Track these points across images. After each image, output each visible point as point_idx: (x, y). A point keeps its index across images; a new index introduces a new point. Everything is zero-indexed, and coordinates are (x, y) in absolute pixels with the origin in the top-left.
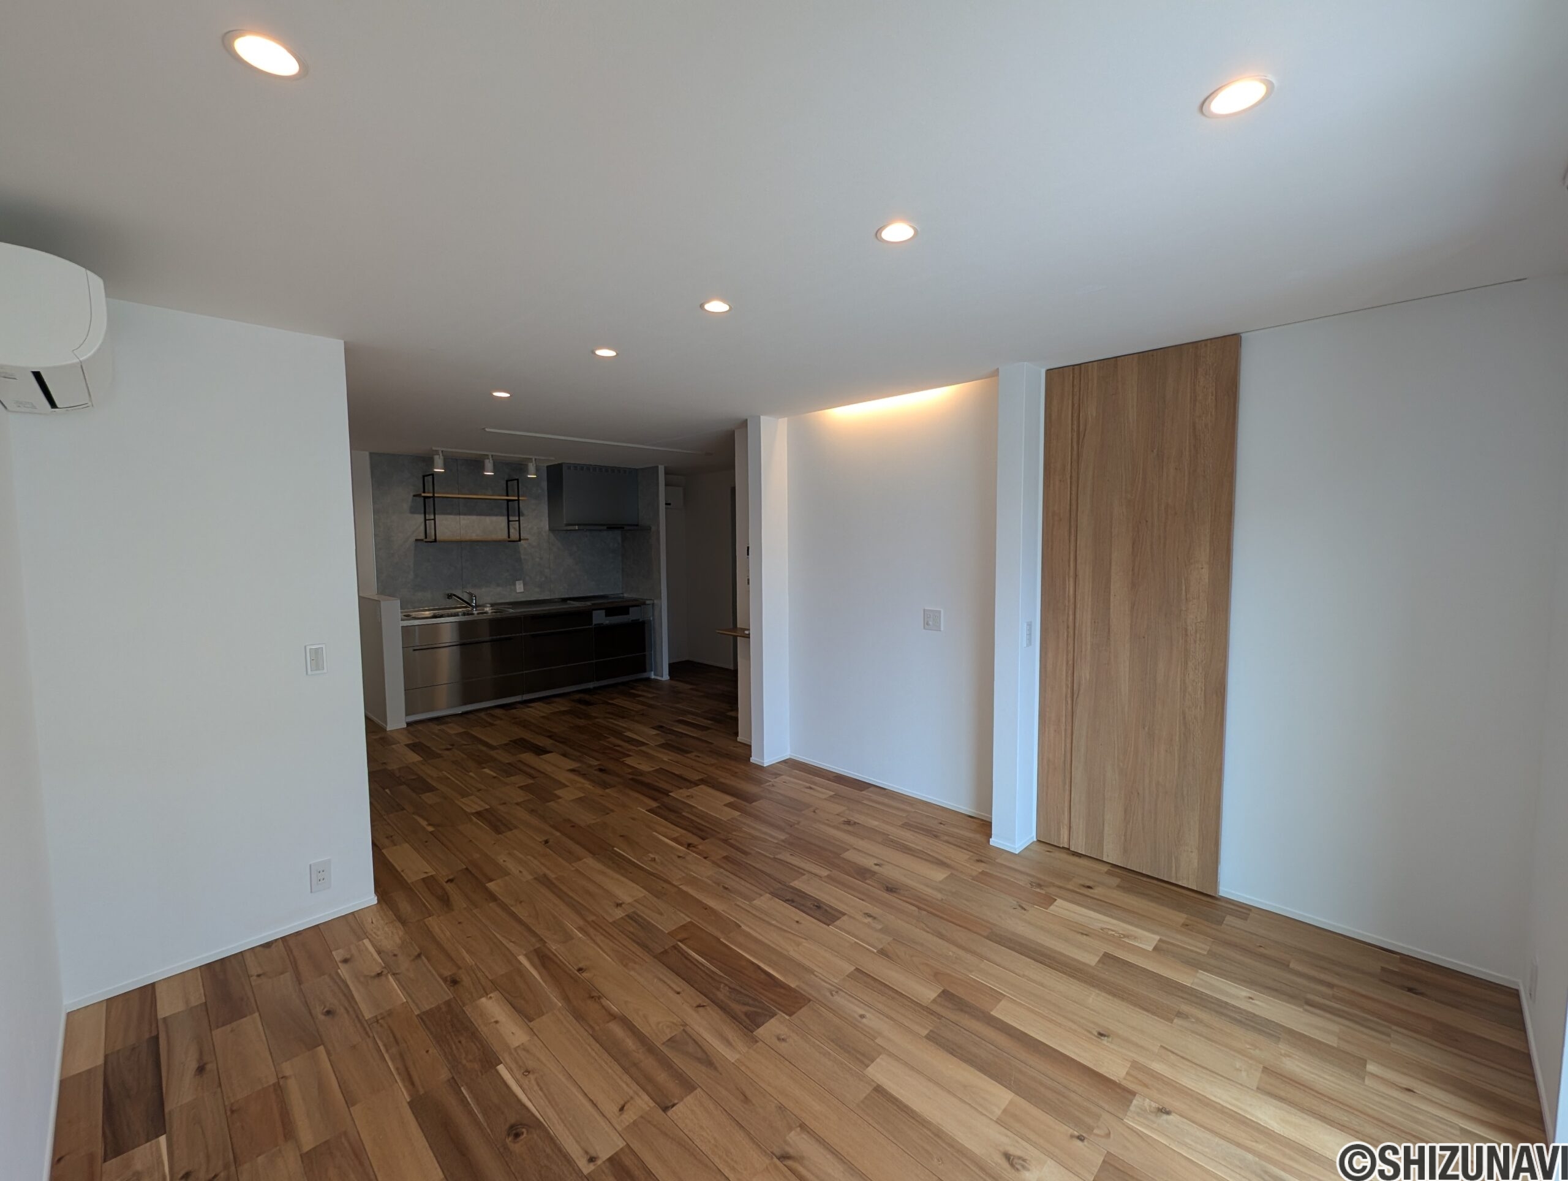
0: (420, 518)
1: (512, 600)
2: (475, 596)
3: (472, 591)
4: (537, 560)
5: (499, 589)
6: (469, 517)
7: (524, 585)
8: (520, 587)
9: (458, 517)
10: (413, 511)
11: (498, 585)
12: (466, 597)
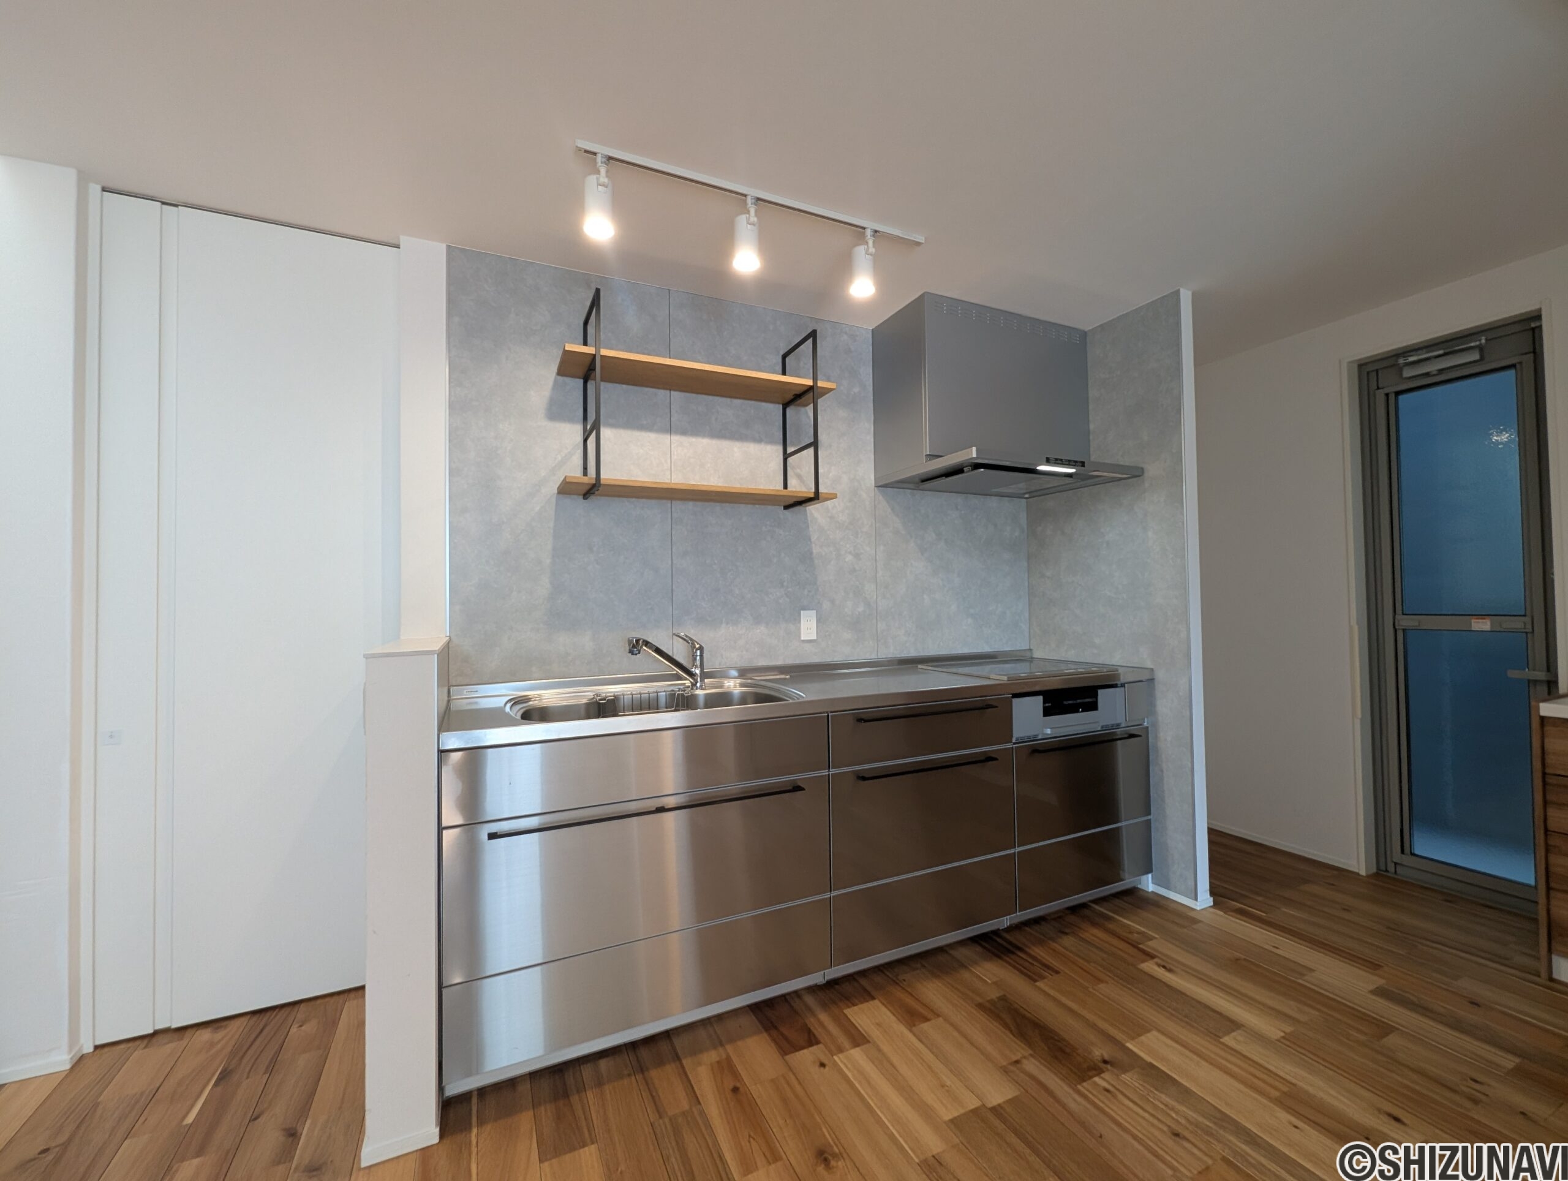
0: (573, 432)
1: (790, 662)
2: (701, 649)
3: (692, 633)
4: (849, 558)
5: (760, 631)
6: (693, 440)
7: (819, 621)
8: (808, 627)
9: (665, 438)
10: (555, 412)
11: (758, 620)
12: (680, 652)
